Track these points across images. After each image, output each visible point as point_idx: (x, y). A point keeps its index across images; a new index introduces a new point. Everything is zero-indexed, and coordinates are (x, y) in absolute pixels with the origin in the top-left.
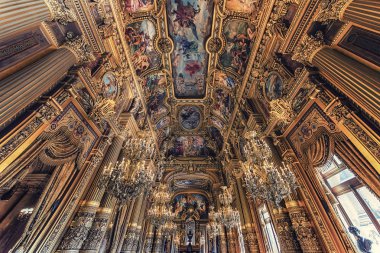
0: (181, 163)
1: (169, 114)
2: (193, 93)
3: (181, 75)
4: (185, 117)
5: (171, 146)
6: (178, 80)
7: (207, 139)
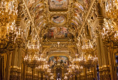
0: (53, 43)
1: (45, 18)
2: (60, 8)
3: (53, 2)
4: (55, 18)
5: (46, 32)
6: (51, 4)
7: (70, 28)
